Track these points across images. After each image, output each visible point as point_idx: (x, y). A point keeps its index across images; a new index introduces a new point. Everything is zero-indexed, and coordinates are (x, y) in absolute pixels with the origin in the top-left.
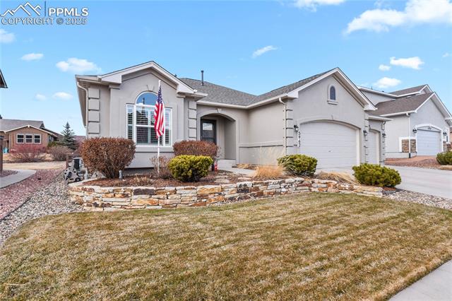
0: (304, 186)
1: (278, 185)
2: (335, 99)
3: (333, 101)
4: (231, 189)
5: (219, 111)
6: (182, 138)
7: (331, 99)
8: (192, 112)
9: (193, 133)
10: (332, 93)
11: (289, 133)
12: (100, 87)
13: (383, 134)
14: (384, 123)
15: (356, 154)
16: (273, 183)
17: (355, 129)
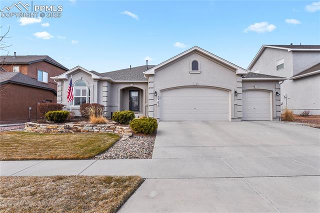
0: (110, 129)
1: (91, 128)
2: (197, 70)
3: (195, 71)
4: (61, 127)
5: (132, 85)
6: (96, 102)
7: (193, 70)
8: (105, 88)
9: (105, 99)
10: (195, 66)
11: (151, 97)
12: (62, 80)
13: (277, 93)
14: (280, 83)
15: (229, 111)
16: (87, 126)
17: (228, 90)
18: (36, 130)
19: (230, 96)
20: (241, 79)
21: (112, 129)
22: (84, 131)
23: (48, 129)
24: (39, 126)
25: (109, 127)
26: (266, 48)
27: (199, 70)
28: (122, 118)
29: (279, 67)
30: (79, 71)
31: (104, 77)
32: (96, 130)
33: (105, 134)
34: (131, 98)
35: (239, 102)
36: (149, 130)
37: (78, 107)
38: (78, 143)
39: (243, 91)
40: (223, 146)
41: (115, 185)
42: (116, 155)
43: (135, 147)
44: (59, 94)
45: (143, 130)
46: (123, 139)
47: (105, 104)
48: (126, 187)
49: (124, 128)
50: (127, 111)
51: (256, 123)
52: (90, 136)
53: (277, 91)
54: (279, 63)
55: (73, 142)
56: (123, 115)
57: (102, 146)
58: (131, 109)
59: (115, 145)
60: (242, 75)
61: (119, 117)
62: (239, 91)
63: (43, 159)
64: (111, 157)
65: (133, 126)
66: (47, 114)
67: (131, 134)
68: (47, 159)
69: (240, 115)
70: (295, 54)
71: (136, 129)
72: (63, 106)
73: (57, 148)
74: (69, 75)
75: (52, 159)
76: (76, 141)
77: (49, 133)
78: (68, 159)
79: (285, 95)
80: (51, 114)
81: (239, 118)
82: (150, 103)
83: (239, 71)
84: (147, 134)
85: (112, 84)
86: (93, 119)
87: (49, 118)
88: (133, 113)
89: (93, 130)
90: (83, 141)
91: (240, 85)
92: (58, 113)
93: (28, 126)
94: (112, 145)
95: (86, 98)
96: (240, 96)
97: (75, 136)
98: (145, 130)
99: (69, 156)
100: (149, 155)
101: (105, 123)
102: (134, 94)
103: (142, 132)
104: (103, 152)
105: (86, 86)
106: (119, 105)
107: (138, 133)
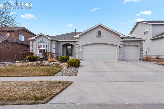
1: (49, 64)
2: (101, 35)
3: (99, 36)
4: (34, 63)
5: (68, 43)
6: (50, 51)
7: (98, 35)
8: (54, 44)
9: (54, 50)
10: (99, 33)
11: (77, 49)
12: (33, 40)
13: (141, 47)
14: (143, 42)
15: (116, 56)
16: (46, 63)
17: (116, 46)
18: (22, 65)
19: (117, 48)
20: (122, 40)
21: (59, 64)
22: (45, 65)
23: (28, 64)
24: (23, 63)
25: (57, 63)
26: (139, 22)
27: (101, 36)
28: (63, 59)
29: (146, 33)
30: (41, 36)
31: (54, 38)
32: (51, 65)
33: (55, 66)
34: (67, 49)
35: (121, 52)
36: (76, 64)
37: (41, 53)
38: (44, 70)
39: (123, 46)
40: (108, 72)
41: (62, 83)
42: (62, 74)
43: (70, 72)
44: (31, 47)
45: (73, 65)
46: (64, 68)
47: (54, 52)
48: (67, 84)
49: (64, 64)
50: (65, 56)
51: (129, 62)
52: (49, 67)
53: (141, 46)
54: (146, 31)
55: (41, 70)
56: (64, 58)
57: (55, 71)
58: (67, 55)
59: (61, 71)
60: (123, 38)
61: (62, 59)
62: (122, 46)
63: (31, 76)
64: (59, 75)
65: (68, 63)
66: (27, 57)
67: (68, 66)
68: (32, 76)
69: (122, 58)
70: (154, 26)
71: (70, 64)
72: (34, 53)
73: (35, 72)
74: (36, 38)
75: (35, 76)
76: (43, 70)
77: (28, 66)
78: (41, 76)
79: (148, 48)
80: (29, 57)
81: (121, 59)
82: (77, 52)
83: (121, 36)
84: (75, 66)
85: (58, 42)
86: (49, 59)
87: (28, 59)
88: (69, 57)
89: (49, 65)
90: (46, 70)
91: (122, 43)
92: (32, 57)
93: (18, 63)
94: (59, 71)
95: (45, 49)
96: (122, 49)
97: (42, 67)
98: (74, 64)
99: (42, 75)
100: (76, 75)
101: (55, 62)
102: (69, 47)
103: (73, 66)
104: (56, 73)
105: (45, 43)
106: (61, 53)
107: (71, 66)
